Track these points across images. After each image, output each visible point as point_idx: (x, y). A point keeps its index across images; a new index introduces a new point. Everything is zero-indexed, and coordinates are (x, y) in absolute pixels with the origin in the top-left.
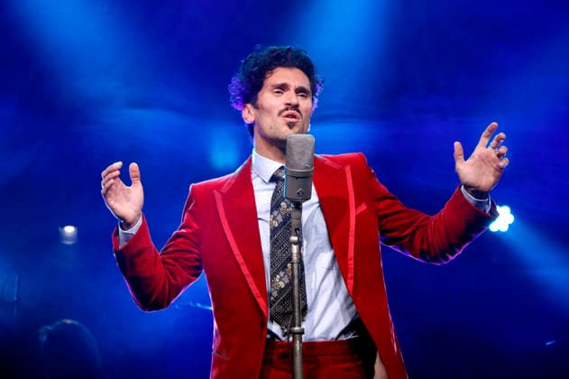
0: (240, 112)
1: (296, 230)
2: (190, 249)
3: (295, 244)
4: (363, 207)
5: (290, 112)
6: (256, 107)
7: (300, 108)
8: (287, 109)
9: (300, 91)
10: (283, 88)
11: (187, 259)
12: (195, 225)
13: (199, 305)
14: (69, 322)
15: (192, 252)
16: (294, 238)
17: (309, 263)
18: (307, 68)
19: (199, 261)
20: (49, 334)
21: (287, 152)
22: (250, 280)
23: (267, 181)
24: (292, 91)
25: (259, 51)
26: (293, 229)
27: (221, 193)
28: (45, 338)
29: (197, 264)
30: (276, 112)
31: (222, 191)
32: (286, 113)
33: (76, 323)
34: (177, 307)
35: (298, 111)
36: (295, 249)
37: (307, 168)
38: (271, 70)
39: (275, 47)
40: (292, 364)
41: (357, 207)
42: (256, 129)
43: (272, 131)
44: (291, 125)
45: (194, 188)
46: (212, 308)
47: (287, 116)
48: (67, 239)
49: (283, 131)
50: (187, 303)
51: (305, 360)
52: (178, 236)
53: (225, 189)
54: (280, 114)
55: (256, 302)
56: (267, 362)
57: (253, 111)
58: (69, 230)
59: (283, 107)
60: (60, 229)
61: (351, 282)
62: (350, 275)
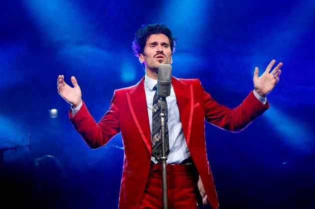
0: (138, 58)
1: (163, 110)
2: (114, 119)
3: (163, 117)
4: (198, 104)
5: (159, 55)
6: (144, 55)
7: (164, 53)
8: (157, 54)
9: (163, 44)
10: (155, 44)
11: (113, 124)
12: (117, 109)
13: (117, 147)
14: (50, 156)
15: (114, 121)
16: (162, 114)
17: (171, 129)
18: (168, 33)
19: (118, 125)
20: (40, 161)
21: (159, 73)
22: (143, 136)
23: (152, 89)
24: (160, 45)
25: (142, 28)
26: (161, 110)
27: (129, 94)
28: (38, 164)
29: (118, 126)
30: (153, 56)
31: (130, 93)
32: (157, 56)
33: (52, 156)
34: (106, 147)
35: (163, 54)
36: (163, 119)
37: (168, 80)
38: (149, 36)
39: (150, 25)
40: (161, 175)
41: (194, 104)
42: (145, 65)
43: (152, 65)
44: (160, 61)
45: (116, 92)
46: (123, 148)
47: (158, 57)
48: (53, 115)
49: (157, 64)
50: (111, 146)
51: (167, 174)
52: (108, 113)
53: (131, 92)
54: (154, 57)
55: (146, 147)
56: (151, 175)
57: (143, 57)
58: (54, 111)
59: (156, 53)
60: (49, 110)
61: (188, 139)
62: (188, 136)
